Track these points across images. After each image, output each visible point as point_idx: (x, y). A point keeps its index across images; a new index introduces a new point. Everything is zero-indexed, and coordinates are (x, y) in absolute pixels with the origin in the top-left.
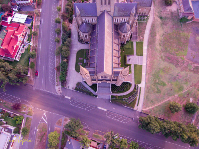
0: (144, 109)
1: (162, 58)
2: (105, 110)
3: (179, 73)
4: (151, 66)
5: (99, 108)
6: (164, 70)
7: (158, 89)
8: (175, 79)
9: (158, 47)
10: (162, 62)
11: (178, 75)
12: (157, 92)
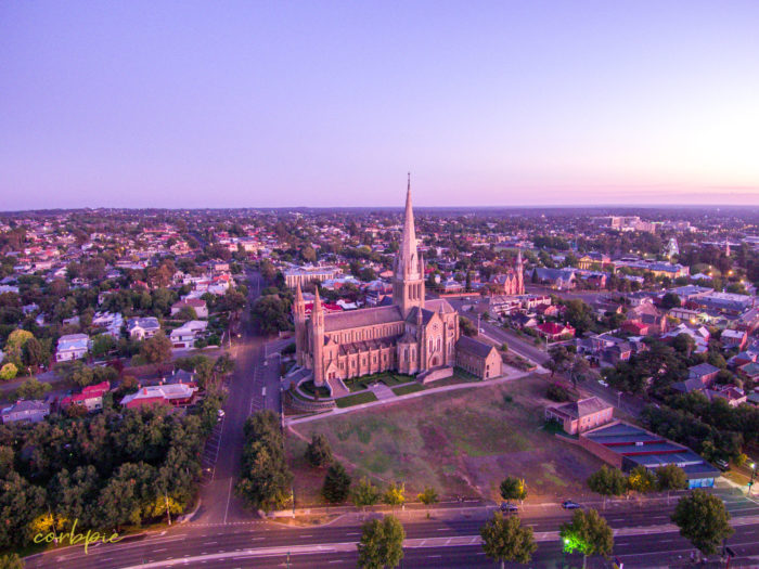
0: (290, 428)
1: (420, 422)
2: (264, 393)
3: (414, 456)
4: (386, 410)
5: (264, 389)
6: (397, 432)
7: (348, 434)
8: (393, 453)
9: (438, 410)
10: (415, 425)
11: (405, 455)
12: (340, 436)
